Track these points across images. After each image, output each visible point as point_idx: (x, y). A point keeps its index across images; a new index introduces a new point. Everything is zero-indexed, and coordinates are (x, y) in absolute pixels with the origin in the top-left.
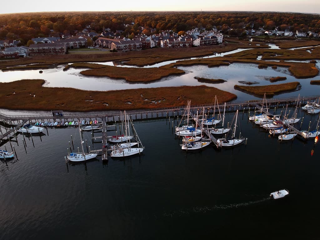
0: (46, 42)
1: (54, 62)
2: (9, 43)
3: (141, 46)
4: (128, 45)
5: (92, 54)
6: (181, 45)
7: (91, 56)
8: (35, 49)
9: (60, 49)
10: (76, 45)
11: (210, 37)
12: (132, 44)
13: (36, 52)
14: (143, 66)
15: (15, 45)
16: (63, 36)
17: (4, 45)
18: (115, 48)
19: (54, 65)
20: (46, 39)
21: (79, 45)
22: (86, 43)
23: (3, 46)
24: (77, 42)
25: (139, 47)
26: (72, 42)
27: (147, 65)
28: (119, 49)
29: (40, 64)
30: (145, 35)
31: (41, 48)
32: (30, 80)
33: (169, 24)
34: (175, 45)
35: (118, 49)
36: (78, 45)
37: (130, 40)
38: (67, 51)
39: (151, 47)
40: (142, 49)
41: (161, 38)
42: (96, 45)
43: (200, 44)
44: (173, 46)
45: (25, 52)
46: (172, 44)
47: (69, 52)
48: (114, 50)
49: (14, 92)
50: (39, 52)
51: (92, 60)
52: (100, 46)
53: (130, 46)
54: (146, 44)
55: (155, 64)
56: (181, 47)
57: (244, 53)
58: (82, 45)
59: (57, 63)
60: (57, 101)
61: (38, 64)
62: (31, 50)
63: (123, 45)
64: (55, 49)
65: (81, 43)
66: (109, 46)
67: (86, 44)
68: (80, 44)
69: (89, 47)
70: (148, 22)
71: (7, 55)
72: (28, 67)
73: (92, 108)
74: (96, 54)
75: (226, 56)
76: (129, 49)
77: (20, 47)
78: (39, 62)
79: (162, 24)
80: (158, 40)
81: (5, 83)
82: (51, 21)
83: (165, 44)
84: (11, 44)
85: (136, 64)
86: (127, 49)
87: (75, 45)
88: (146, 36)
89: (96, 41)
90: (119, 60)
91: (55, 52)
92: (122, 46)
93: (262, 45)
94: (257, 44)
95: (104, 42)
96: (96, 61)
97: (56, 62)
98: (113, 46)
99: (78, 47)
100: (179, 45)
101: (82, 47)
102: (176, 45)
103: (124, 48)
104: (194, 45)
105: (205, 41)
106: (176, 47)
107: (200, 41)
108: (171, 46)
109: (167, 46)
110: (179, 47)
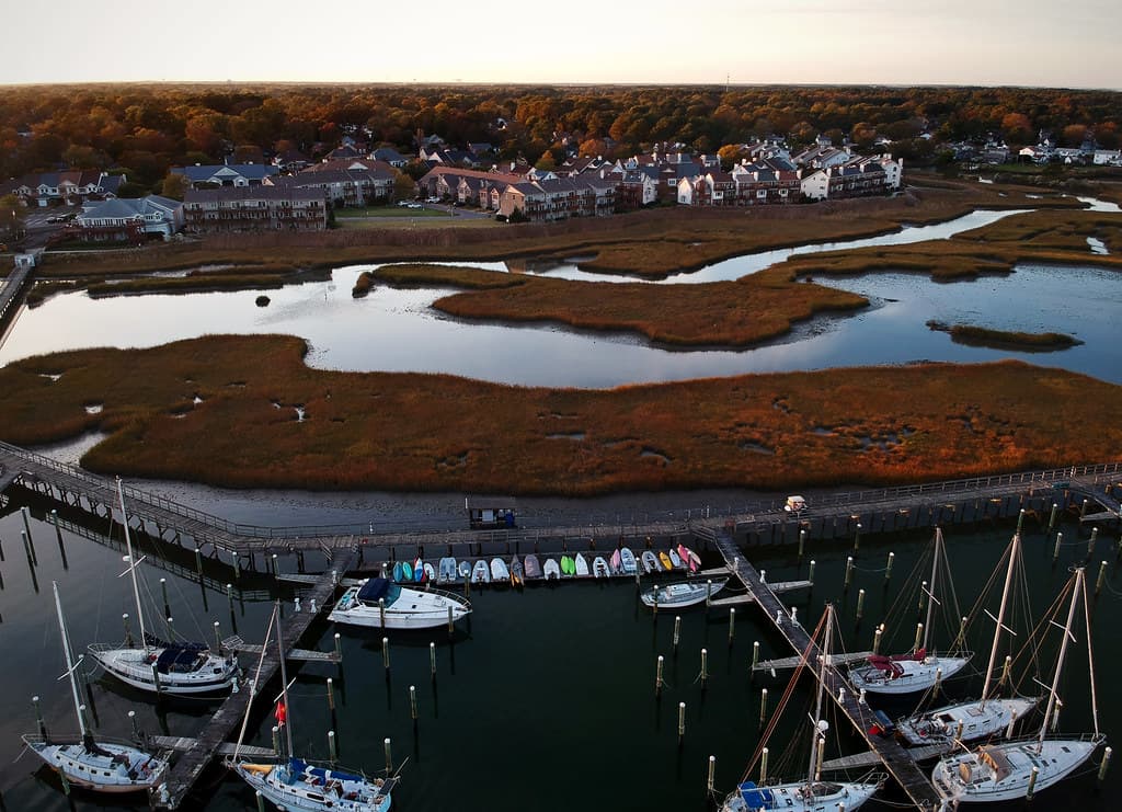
0: (228, 182)
1: (297, 261)
2: (82, 184)
3: (613, 200)
4: (565, 194)
5: (436, 231)
6: (759, 196)
7: (431, 238)
8: (211, 208)
9: (308, 209)
10: (355, 196)
11: (841, 168)
12: (580, 193)
13: (212, 221)
14: (665, 278)
15: (105, 191)
16: (278, 160)
17: (63, 190)
18: (521, 205)
19: (300, 271)
20: (226, 171)
21: (364, 196)
22: (389, 188)
23: (57, 193)
24: (356, 183)
25: (605, 201)
26: (338, 184)
27: (675, 272)
28: (535, 210)
29: (239, 267)
30: (600, 158)
31: (230, 204)
32: (236, 337)
33: (663, 122)
34: (737, 193)
35: (532, 212)
36: (360, 193)
37: (553, 177)
38: (331, 217)
39: (645, 202)
40: (616, 212)
41: (669, 171)
42: (424, 194)
43: (830, 193)
44: (729, 200)
45: (166, 220)
46: (724, 190)
47: (337, 219)
48: (517, 216)
49: (196, 395)
50: (225, 220)
51: (444, 254)
52: (449, 199)
53: (572, 197)
54: (626, 194)
55: (703, 267)
56: (760, 202)
57: (1022, 226)
58: (377, 194)
59: (309, 263)
60: (428, 441)
61: (232, 266)
62: (192, 212)
63: (549, 196)
64: (288, 210)
65: (372, 187)
66: (484, 199)
67: (390, 191)
68: (369, 192)
69: (402, 203)
70: (570, 117)
71: (93, 231)
72: (194, 279)
73: (609, 479)
74: (454, 230)
75: (964, 238)
76: (568, 208)
77: (147, 200)
78: (234, 258)
79: (632, 123)
80: (660, 178)
81: (134, 354)
82: (212, 108)
83: (700, 194)
84: (91, 186)
85: (632, 267)
86: (561, 209)
87: (351, 193)
88: (607, 163)
89: (425, 181)
90: (552, 251)
91: (284, 221)
92: (547, 198)
93: (1054, 198)
94: (1028, 193)
95: (464, 184)
96: (462, 255)
97: (304, 259)
98: (511, 198)
99: (360, 201)
100: (753, 196)
101: (375, 202)
102: (742, 197)
103: (554, 206)
104: (808, 195)
105: (845, 182)
106: (742, 201)
107: (830, 181)
108: (721, 197)
109: (708, 201)
110: (751, 202)
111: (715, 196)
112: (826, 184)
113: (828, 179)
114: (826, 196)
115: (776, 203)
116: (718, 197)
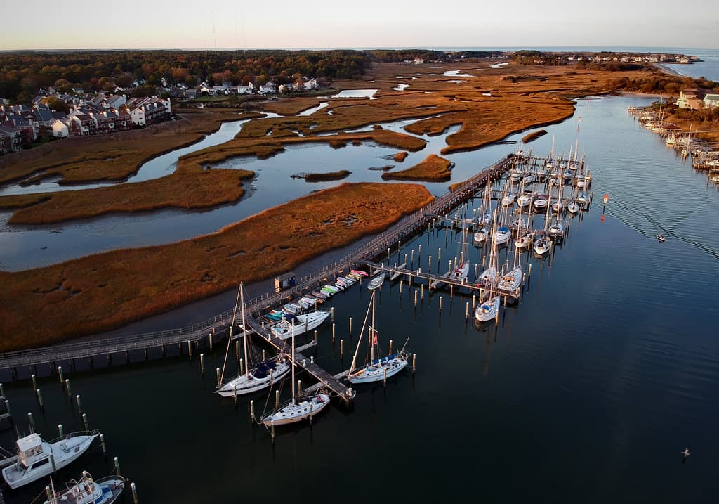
3: (21, 140)
6: (110, 127)
25: (17, 141)
34: (97, 126)
40: (24, 147)
43: (146, 121)
44: (93, 131)
46: (89, 125)
56: (111, 131)
100: (107, 127)
102: (100, 129)
104: (137, 124)
105: (151, 114)
106: (101, 131)
107: (145, 114)
108: (88, 130)
109: (79, 133)
110: (107, 131)
111: (83, 130)
112: (143, 116)
113: (143, 112)
114: (144, 123)
115: (122, 130)
116: (86, 130)
